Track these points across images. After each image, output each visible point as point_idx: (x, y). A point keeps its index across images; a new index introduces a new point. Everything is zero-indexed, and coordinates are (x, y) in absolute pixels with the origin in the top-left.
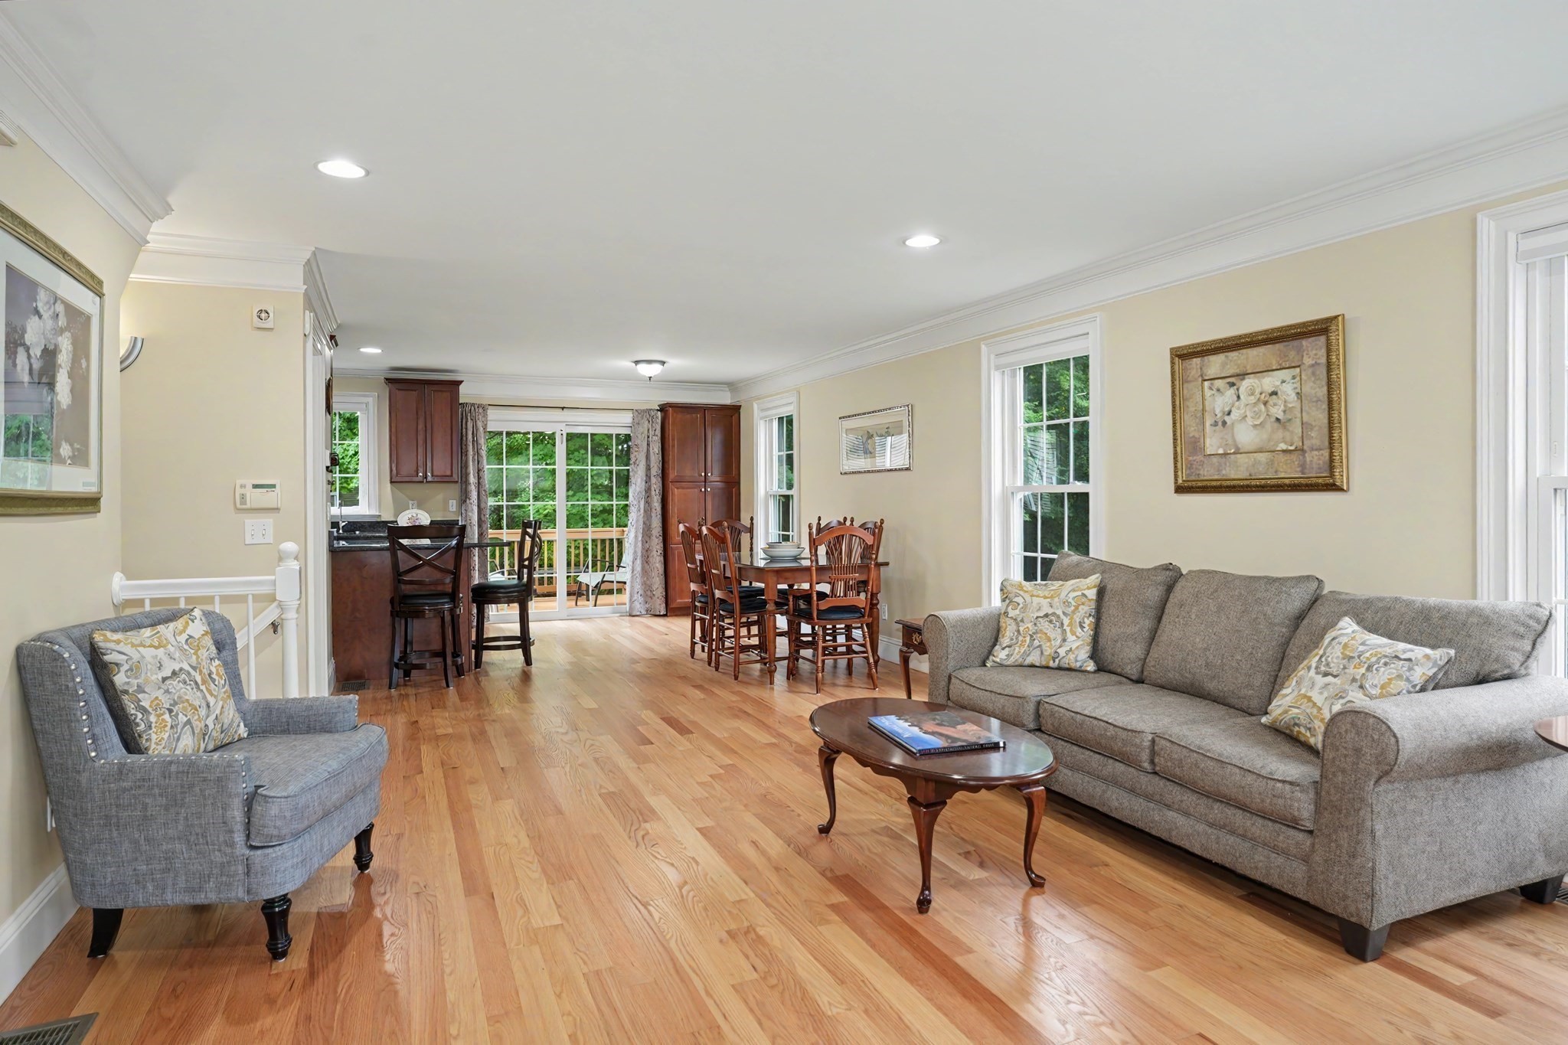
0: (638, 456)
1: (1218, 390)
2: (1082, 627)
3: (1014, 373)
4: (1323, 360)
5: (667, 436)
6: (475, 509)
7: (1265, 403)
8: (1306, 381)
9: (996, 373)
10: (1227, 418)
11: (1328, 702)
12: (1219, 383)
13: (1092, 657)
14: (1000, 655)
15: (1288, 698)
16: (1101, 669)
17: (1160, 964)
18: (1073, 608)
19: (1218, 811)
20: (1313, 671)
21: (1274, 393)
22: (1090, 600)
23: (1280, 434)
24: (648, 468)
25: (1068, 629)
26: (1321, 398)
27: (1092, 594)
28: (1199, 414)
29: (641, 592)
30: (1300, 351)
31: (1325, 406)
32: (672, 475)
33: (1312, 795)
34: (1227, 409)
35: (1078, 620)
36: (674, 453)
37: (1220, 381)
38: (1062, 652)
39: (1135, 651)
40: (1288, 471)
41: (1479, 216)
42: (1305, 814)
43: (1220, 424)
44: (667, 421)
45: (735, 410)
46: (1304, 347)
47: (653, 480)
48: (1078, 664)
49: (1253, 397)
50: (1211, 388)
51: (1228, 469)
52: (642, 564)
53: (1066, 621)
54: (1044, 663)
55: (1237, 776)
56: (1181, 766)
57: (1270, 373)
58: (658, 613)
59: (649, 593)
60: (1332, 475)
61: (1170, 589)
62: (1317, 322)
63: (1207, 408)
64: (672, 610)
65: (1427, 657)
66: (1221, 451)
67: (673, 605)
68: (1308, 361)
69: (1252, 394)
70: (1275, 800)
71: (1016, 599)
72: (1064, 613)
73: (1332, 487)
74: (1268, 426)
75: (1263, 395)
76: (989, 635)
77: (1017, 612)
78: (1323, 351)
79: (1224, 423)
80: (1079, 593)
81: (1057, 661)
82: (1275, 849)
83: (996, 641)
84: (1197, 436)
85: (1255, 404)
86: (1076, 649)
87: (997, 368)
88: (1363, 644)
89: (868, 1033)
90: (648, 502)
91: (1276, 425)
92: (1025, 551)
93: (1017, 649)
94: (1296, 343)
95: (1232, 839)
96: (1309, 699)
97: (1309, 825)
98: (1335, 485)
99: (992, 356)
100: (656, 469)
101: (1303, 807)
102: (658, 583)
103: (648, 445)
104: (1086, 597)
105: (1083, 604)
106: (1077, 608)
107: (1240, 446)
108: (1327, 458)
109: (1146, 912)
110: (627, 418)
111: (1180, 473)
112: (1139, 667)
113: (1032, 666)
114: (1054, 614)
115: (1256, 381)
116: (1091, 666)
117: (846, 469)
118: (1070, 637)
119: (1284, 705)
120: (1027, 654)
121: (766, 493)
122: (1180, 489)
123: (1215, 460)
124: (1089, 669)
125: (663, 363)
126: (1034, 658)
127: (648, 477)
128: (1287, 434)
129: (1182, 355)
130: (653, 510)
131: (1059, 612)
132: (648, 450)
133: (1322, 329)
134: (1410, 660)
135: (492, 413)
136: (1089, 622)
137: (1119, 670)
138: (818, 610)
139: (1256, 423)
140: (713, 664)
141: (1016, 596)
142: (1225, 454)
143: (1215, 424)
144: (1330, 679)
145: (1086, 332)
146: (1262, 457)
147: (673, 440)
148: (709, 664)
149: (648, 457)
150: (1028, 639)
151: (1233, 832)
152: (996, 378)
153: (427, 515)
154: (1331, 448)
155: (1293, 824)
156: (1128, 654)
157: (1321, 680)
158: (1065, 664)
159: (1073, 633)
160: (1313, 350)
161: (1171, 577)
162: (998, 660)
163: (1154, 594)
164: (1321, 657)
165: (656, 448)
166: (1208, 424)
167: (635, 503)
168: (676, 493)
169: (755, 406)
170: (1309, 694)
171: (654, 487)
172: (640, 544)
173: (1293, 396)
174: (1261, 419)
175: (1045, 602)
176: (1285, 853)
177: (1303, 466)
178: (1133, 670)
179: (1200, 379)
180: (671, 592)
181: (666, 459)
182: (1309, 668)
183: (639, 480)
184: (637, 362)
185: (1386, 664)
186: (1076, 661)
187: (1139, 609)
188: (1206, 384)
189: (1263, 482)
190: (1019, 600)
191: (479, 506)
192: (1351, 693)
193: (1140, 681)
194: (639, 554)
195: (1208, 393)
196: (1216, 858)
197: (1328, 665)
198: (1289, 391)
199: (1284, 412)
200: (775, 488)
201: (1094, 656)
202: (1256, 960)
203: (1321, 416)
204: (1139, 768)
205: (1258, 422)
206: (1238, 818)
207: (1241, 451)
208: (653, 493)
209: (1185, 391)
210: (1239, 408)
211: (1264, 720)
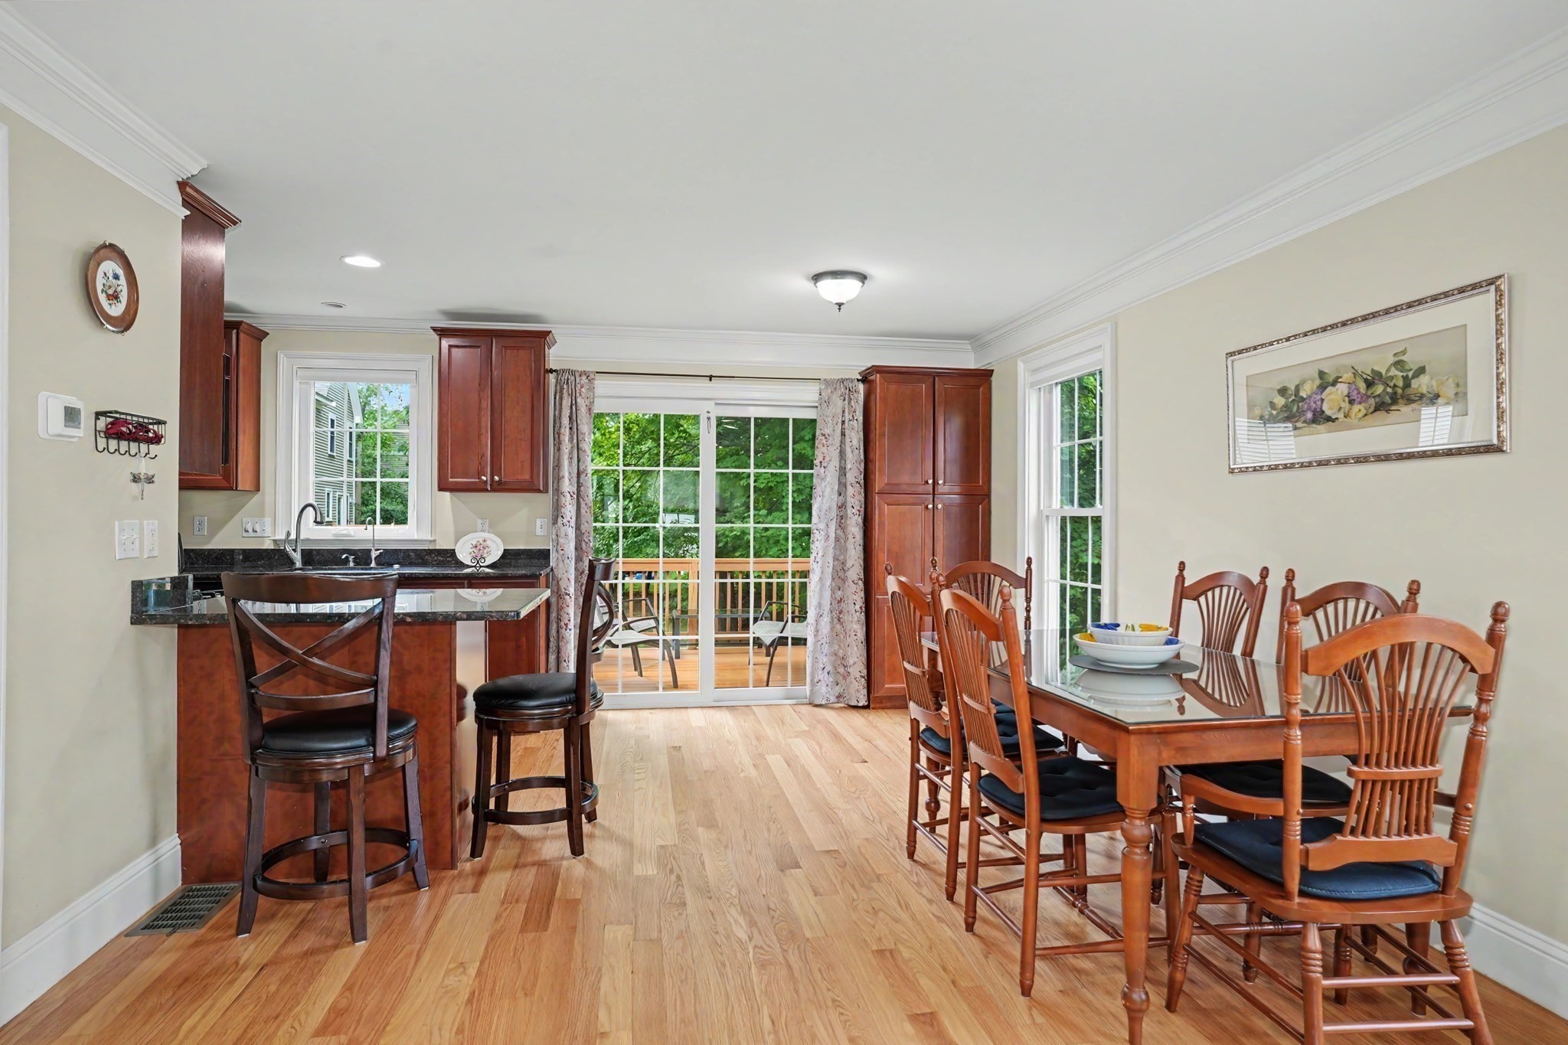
0: (826, 453)
5: (873, 419)
6: (571, 533)
24: (843, 471)
29: (829, 668)
32: (878, 484)
36: (882, 445)
44: (873, 397)
45: (986, 375)
47: (850, 491)
52: (832, 622)
58: (854, 703)
59: (841, 670)
64: (876, 700)
67: (879, 693)
90: (842, 525)
100: (854, 473)
102: (856, 656)
103: (843, 434)
110: (809, 394)
117: (1245, 459)
121: (1040, 512)
125: (863, 277)
127: (842, 486)
130: (850, 537)
132: (842, 442)
135: (602, 385)
138: (1304, 869)
140: (961, 895)
147: (883, 425)
148: (950, 897)
149: (842, 454)
153: (499, 540)
165: (855, 438)
167: (822, 526)
168: (884, 511)
169: (1021, 366)
171: (850, 501)
172: (828, 593)
180: (876, 673)
181: (871, 456)
183: (828, 490)
184: (817, 277)
191: (578, 528)
194: (827, 607)
200: (1056, 503)
208: (850, 511)
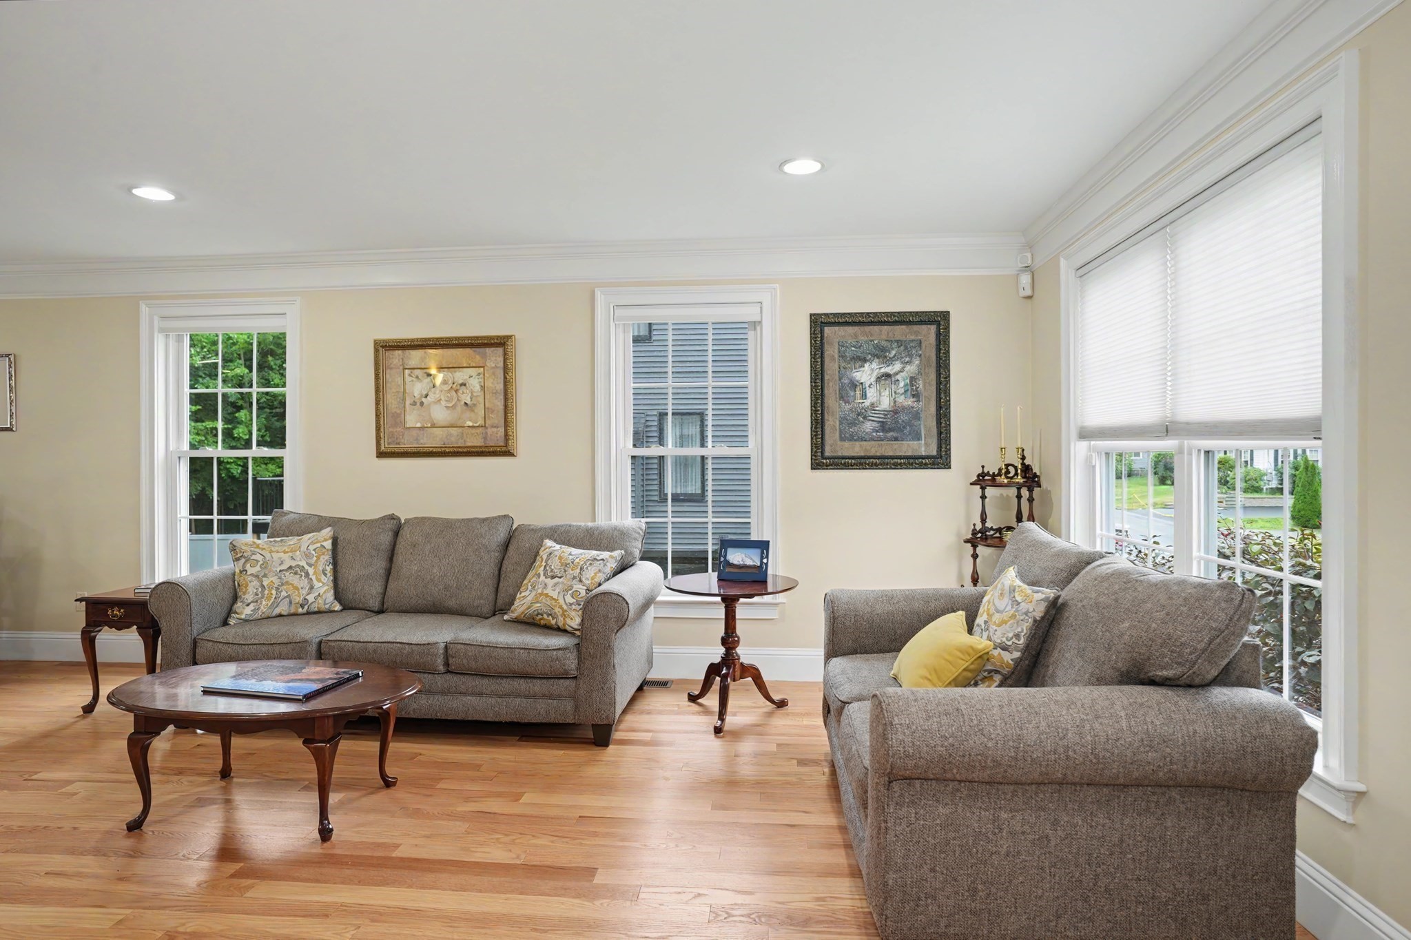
1: (417, 377)
2: (325, 575)
3: (179, 339)
4: (501, 364)
7: (456, 391)
8: (488, 378)
9: (160, 335)
10: (424, 400)
11: (562, 594)
12: (417, 372)
13: (336, 598)
14: (245, 611)
15: (528, 598)
16: (346, 607)
17: (521, 795)
18: (315, 558)
19: (507, 685)
20: (542, 578)
21: (463, 384)
22: (327, 550)
23: (468, 414)
25: (313, 578)
26: (499, 391)
27: (328, 544)
28: (401, 395)
30: (484, 356)
31: (502, 397)
33: (575, 653)
34: (425, 393)
35: (321, 569)
37: (419, 370)
38: (311, 598)
39: (376, 588)
40: (475, 441)
41: (596, 289)
42: (573, 666)
43: (418, 404)
46: (488, 355)
48: (327, 606)
49: (447, 386)
50: (410, 375)
51: (425, 439)
53: (311, 571)
54: (292, 611)
55: (523, 654)
56: (476, 660)
57: (461, 369)
60: (506, 445)
61: (396, 534)
62: (498, 337)
63: (407, 391)
65: (611, 557)
66: (419, 425)
68: (490, 364)
69: (446, 384)
70: (552, 664)
71: (254, 557)
72: (308, 564)
73: (508, 453)
74: (459, 409)
75: (455, 385)
76: (227, 594)
77: (258, 568)
78: (501, 359)
79: (422, 404)
80: (319, 545)
81: (306, 607)
82: (551, 697)
83: (235, 598)
84: (398, 412)
85: (449, 391)
86: (322, 592)
87: (161, 330)
88: (570, 554)
89: (395, 931)
91: (465, 408)
92: (190, 515)
93: (264, 603)
94: (481, 350)
95: (518, 701)
96: (547, 595)
97: (575, 673)
98: (509, 452)
99: (156, 319)
101: (571, 663)
104: (325, 548)
105: (323, 554)
106: (318, 558)
107: (435, 422)
108: (503, 433)
109: (478, 771)
111: (382, 442)
112: (379, 599)
113: (280, 616)
114: (298, 566)
115: (450, 374)
116: (338, 607)
118: (317, 584)
119: (524, 602)
120: (276, 604)
122: (381, 454)
123: (414, 433)
124: (336, 609)
126: (283, 608)
128: (472, 415)
129: (384, 347)
131: (303, 563)
133: (501, 343)
134: (603, 560)
136: (329, 568)
137: (361, 606)
139: (448, 405)
141: (253, 554)
142: (422, 428)
143: (414, 404)
144: (557, 580)
145: (283, 312)
146: (454, 431)
150: (274, 592)
151: (518, 696)
152: (159, 342)
154: (506, 426)
155: (564, 676)
156: (371, 592)
157: (550, 582)
158: (314, 608)
159: (319, 580)
160: (494, 357)
161: (396, 527)
162: (243, 617)
163: (386, 538)
164: (545, 567)
166: (408, 403)
170: (545, 592)
173: (478, 388)
174: (454, 403)
175: (285, 557)
176: (559, 697)
177: (485, 438)
178: (374, 603)
179: (401, 368)
182: (539, 576)
185: (590, 564)
186: (325, 604)
187: (374, 553)
188: (407, 372)
189: (431, 450)
190: (258, 557)
192: (575, 586)
193: (381, 612)
195: (408, 379)
196: (505, 718)
197: (552, 571)
198: (475, 384)
199: (471, 398)
201: (338, 597)
202: (562, 769)
203: (499, 404)
204: (434, 672)
205: (450, 405)
206: (522, 685)
207: (436, 426)
209: (388, 376)
210: (435, 393)
211: (506, 617)
